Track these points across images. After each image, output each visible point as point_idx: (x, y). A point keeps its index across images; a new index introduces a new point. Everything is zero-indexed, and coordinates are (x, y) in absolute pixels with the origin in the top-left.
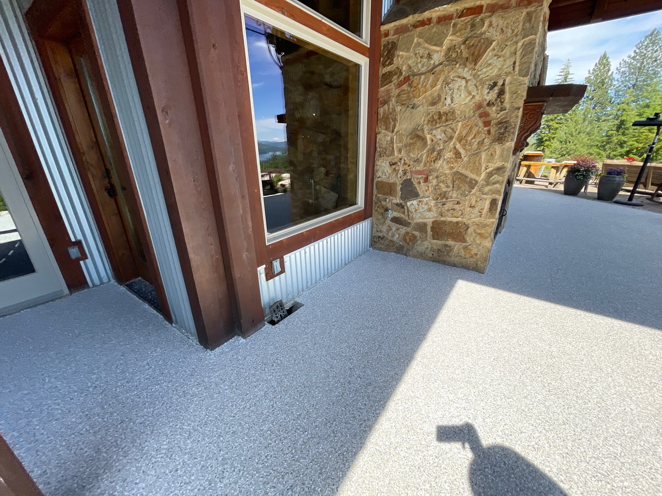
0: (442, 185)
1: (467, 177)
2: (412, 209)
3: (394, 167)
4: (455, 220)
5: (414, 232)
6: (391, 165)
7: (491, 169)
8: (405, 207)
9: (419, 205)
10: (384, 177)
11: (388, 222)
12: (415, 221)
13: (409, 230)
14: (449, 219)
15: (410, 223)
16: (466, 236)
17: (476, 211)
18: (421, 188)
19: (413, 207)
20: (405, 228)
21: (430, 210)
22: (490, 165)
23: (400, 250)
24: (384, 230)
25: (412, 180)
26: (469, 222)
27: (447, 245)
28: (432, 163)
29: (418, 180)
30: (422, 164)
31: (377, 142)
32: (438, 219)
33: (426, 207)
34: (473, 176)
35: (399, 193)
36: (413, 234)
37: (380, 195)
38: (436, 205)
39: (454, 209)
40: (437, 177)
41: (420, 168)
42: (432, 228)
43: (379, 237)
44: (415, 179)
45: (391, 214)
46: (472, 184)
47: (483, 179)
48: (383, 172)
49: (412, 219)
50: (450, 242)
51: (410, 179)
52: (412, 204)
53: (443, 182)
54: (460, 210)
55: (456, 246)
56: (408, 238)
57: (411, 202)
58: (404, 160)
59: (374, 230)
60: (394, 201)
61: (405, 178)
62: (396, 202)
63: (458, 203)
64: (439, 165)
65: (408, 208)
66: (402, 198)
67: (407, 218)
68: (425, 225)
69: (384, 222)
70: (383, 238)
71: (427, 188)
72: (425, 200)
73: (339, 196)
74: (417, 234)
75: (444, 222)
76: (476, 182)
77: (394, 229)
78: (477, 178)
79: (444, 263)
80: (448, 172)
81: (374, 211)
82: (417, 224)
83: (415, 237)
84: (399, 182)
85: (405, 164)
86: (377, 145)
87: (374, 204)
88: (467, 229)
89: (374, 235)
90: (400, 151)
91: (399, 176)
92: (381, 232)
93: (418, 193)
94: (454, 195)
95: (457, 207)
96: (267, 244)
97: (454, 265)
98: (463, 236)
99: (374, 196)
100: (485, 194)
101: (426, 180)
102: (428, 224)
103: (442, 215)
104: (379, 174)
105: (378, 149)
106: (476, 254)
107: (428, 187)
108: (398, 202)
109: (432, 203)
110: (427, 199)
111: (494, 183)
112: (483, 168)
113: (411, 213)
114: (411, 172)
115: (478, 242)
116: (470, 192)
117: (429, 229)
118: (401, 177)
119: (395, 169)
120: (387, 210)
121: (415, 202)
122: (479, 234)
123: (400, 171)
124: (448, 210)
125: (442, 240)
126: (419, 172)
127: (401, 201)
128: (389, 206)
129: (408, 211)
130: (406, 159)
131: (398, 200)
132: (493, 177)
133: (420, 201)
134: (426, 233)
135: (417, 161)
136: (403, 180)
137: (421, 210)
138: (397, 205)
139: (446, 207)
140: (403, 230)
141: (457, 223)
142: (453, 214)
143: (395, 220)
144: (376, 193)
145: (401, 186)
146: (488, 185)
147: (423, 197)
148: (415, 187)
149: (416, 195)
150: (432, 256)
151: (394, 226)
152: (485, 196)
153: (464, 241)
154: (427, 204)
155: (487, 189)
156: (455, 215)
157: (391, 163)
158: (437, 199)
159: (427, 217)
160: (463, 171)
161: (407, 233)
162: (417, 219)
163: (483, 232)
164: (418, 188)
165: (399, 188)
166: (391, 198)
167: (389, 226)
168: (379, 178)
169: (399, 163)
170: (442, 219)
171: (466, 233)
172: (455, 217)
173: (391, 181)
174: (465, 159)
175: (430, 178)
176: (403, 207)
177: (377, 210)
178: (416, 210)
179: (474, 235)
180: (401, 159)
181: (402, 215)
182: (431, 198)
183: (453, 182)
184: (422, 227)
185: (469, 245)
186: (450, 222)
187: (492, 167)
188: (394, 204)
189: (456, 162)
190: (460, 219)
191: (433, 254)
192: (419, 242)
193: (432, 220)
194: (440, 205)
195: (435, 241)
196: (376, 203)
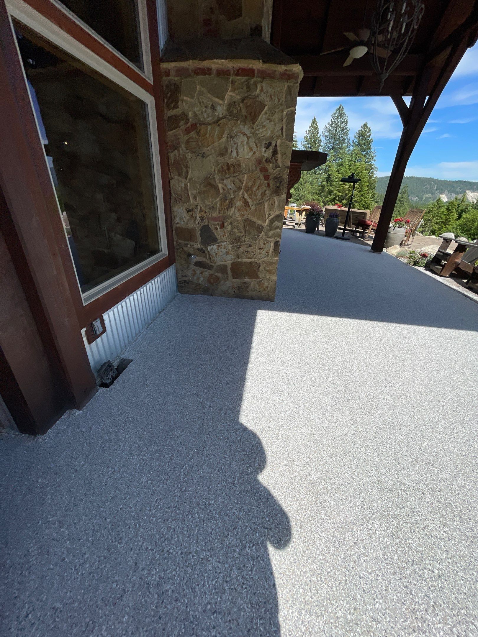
0: (235, 230)
1: (255, 223)
2: (213, 253)
3: (191, 213)
4: (249, 260)
5: (217, 274)
6: (188, 212)
7: (272, 216)
8: (206, 252)
9: (218, 249)
10: (182, 223)
11: (192, 266)
12: (217, 264)
13: (212, 272)
14: (245, 260)
15: (212, 266)
16: (258, 273)
17: (264, 252)
18: (219, 233)
19: (213, 251)
20: (209, 271)
21: (228, 253)
22: (272, 213)
23: (206, 291)
24: (190, 274)
25: (210, 226)
26: (260, 261)
27: (245, 282)
28: (226, 211)
29: (215, 226)
30: (217, 211)
31: (171, 188)
32: (236, 261)
33: (224, 251)
34: (260, 222)
35: (199, 239)
36: (216, 276)
37: (180, 241)
38: (233, 248)
39: (247, 251)
40: (231, 223)
41: (215, 214)
42: (232, 269)
43: (185, 281)
44: (213, 226)
45: (195, 259)
46: (260, 229)
47: (267, 225)
48: (181, 218)
49: (214, 262)
50: (247, 280)
51: (208, 225)
52: (212, 248)
53: (236, 228)
54: (253, 252)
55: (252, 282)
56: (212, 280)
57: (211, 247)
58: (200, 207)
59: (180, 275)
60: (195, 246)
61: (203, 224)
62: (197, 248)
63: (250, 246)
64: (232, 212)
65: (209, 253)
66: (202, 243)
67: (209, 262)
68: (225, 266)
69: (188, 267)
70: (189, 282)
71: (223, 233)
72: (223, 244)
73: (136, 245)
74: (219, 275)
75: (241, 263)
76: (263, 227)
77: (198, 272)
78: (263, 225)
79: (244, 297)
80: (239, 218)
81: (176, 257)
82: (219, 266)
83: (218, 278)
84: (198, 228)
85: (201, 211)
86: (172, 192)
87: (176, 250)
88: (259, 268)
89: (179, 280)
90: (195, 198)
91: (197, 223)
92: (186, 277)
93: (216, 238)
94: (247, 239)
95: (249, 249)
96: (84, 305)
97: (252, 298)
98: (257, 274)
99: (175, 242)
100: (269, 238)
101: (222, 226)
102: (228, 266)
103: (238, 257)
104: (177, 220)
105: (173, 195)
106: (267, 287)
107: (225, 232)
108: (199, 247)
109: (230, 247)
110: (225, 243)
111: (276, 229)
112: (267, 216)
113: (213, 257)
114: (208, 218)
115: (268, 277)
116: (259, 236)
117: (229, 270)
118: (199, 223)
119: (192, 216)
120: (189, 255)
121: (215, 247)
122: (268, 271)
123: (198, 218)
124: (243, 253)
125: (241, 279)
126: (215, 219)
127: (202, 247)
128: (191, 251)
129: (209, 255)
130: (201, 206)
131: (198, 246)
132: (275, 223)
133: (219, 246)
134: (227, 273)
135: (212, 208)
136: (201, 225)
137: (221, 254)
138: (198, 249)
139: (241, 250)
140: (207, 273)
141: (251, 263)
142: (247, 255)
143: (199, 264)
144: (176, 239)
145: (200, 232)
146: (271, 230)
147: (221, 242)
148: (213, 233)
149: (214, 240)
150: (234, 293)
151: (199, 270)
152: (270, 239)
153: (258, 277)
154: (225, 248)
155: (271, 233)
156: (249, 256)
157: (188, 210)
158: (233, 243)
159: (227, 260)
160: (252, 218)
161: (211, 276)
162: (219, 262)
163: (271, 268)
164: (216, 234)
165: (198, 233)
166: (192, 243)
167: (194, 270)
168: (177, 224)
169: (196, 210)
170: (239, 260)
171: (258, 271)
172: (249, 258)
173: (190, 227)
174: (253, 208)
175: (226, 224)
176: (204, 252)
177: (179, 256)
178: (217, 254)
179: (265, 272)
180: (197, 206)
181: (204, 259)
182: (228, 242)
183: (245, 228)
184: (223, 269)
185: (262, 281)
186: (246, 262)
187: (273, 214)
188: (196, 249)
189: (246, 210)
190: (253, 260)
191: (234, 292)
192: (222, 282)
193: (231, 262)
194: (236, 248)
195: (235, 280)
196: (178, 249)
